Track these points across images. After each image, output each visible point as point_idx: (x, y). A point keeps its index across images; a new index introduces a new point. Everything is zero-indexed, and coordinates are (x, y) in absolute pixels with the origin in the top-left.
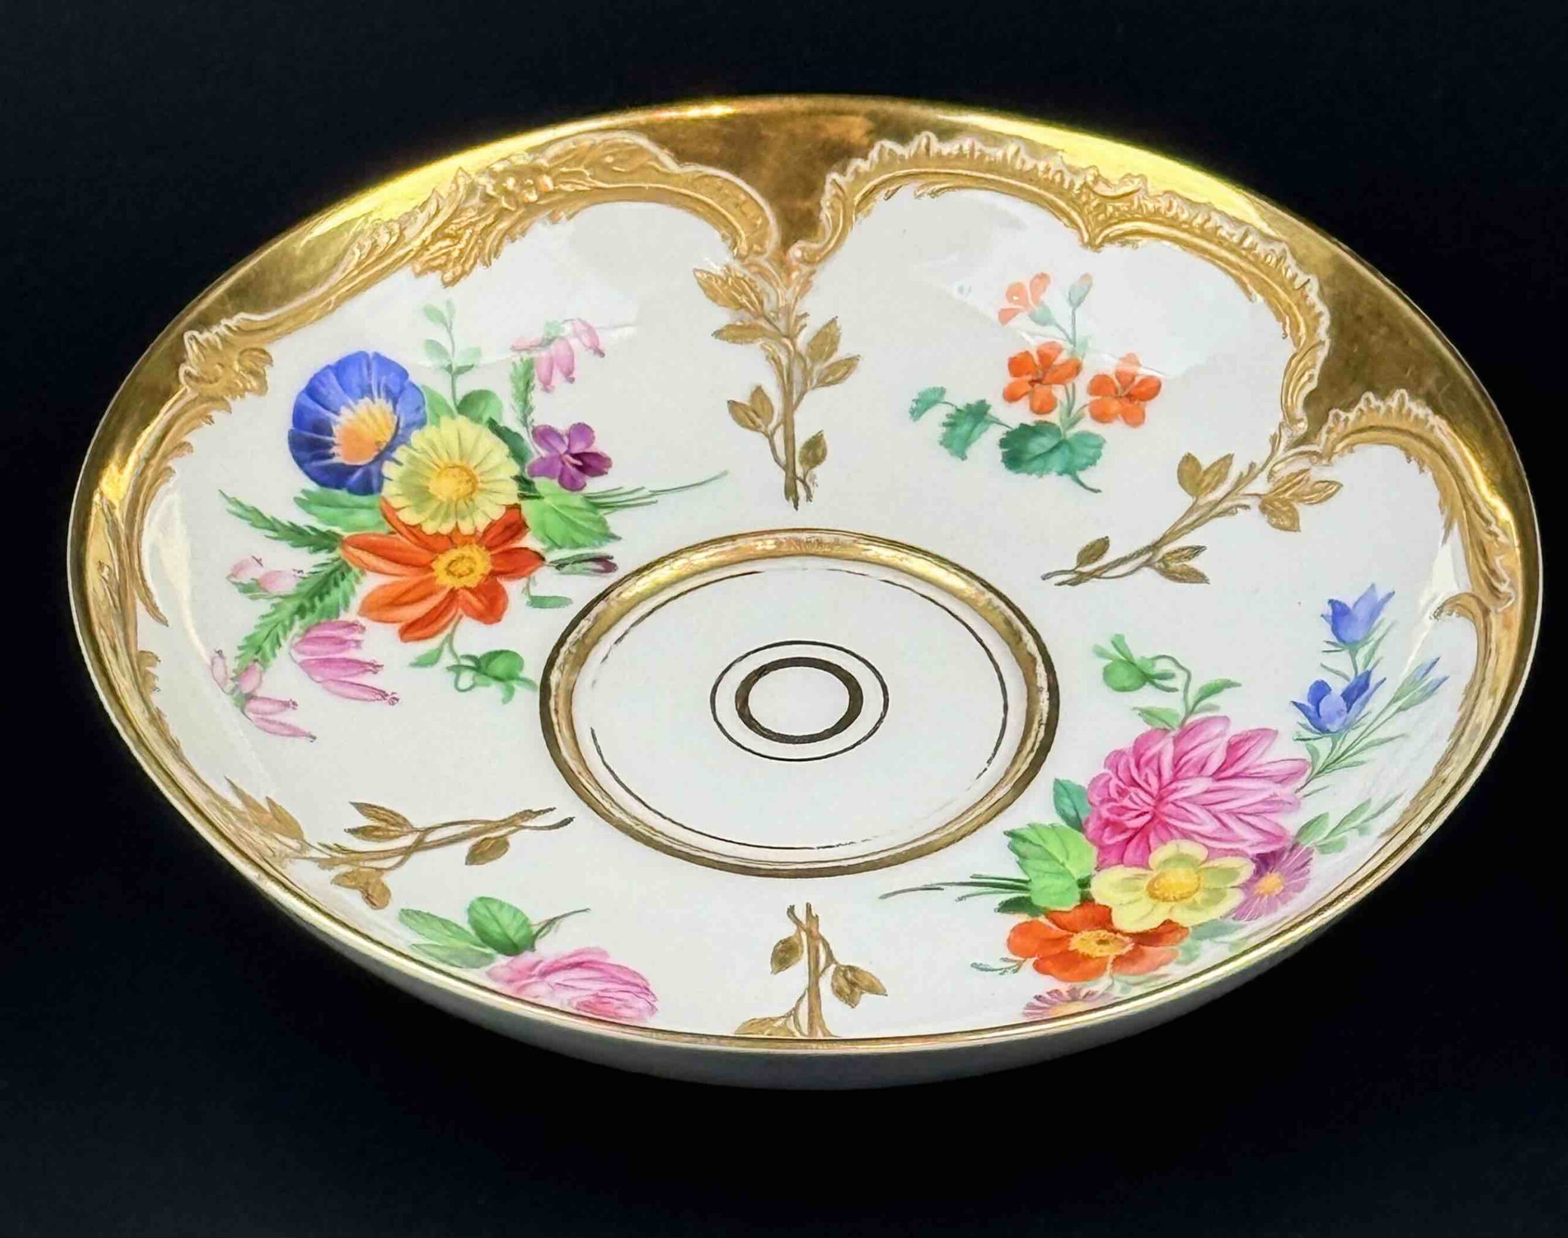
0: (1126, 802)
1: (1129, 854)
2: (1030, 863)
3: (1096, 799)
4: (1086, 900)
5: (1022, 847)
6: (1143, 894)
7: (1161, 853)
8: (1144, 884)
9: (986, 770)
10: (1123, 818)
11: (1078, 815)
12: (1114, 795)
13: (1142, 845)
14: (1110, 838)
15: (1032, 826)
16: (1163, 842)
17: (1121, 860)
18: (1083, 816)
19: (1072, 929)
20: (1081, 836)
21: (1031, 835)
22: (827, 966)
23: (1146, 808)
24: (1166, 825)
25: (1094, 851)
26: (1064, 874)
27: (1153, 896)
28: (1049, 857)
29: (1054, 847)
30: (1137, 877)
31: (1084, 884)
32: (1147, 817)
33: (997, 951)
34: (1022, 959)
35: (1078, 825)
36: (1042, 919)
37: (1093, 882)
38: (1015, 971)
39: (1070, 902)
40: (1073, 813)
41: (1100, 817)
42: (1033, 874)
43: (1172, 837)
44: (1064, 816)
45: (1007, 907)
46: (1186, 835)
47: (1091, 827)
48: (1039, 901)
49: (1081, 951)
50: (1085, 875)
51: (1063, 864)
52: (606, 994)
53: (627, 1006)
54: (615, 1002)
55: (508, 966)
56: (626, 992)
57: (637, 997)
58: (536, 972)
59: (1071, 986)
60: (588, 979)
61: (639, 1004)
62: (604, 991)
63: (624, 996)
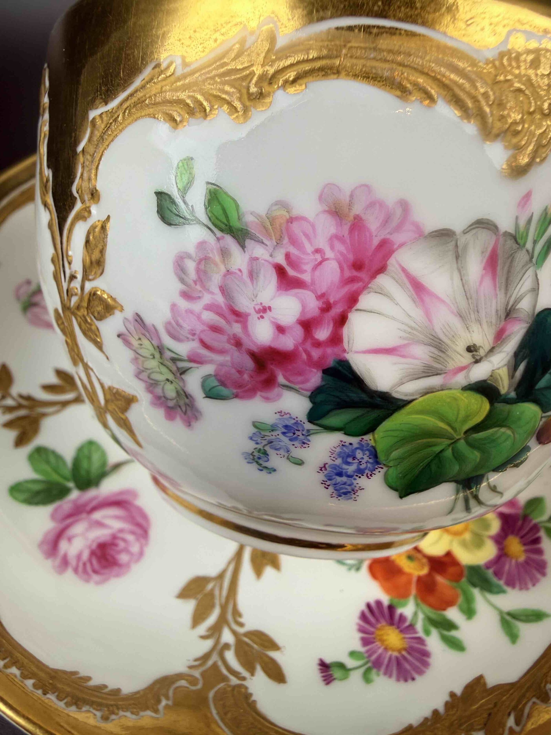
49: (398, 563)
52: (120, 535)
53: (126, 550)
54: (122, 544)
55: (75, 502)
56: (133, 533)
57: (138, 540)
58: (88, 508)
59: (391, 600)
60: (117, 517)
61: (135, 548)
62: (121, 531)
63: (130, 538)
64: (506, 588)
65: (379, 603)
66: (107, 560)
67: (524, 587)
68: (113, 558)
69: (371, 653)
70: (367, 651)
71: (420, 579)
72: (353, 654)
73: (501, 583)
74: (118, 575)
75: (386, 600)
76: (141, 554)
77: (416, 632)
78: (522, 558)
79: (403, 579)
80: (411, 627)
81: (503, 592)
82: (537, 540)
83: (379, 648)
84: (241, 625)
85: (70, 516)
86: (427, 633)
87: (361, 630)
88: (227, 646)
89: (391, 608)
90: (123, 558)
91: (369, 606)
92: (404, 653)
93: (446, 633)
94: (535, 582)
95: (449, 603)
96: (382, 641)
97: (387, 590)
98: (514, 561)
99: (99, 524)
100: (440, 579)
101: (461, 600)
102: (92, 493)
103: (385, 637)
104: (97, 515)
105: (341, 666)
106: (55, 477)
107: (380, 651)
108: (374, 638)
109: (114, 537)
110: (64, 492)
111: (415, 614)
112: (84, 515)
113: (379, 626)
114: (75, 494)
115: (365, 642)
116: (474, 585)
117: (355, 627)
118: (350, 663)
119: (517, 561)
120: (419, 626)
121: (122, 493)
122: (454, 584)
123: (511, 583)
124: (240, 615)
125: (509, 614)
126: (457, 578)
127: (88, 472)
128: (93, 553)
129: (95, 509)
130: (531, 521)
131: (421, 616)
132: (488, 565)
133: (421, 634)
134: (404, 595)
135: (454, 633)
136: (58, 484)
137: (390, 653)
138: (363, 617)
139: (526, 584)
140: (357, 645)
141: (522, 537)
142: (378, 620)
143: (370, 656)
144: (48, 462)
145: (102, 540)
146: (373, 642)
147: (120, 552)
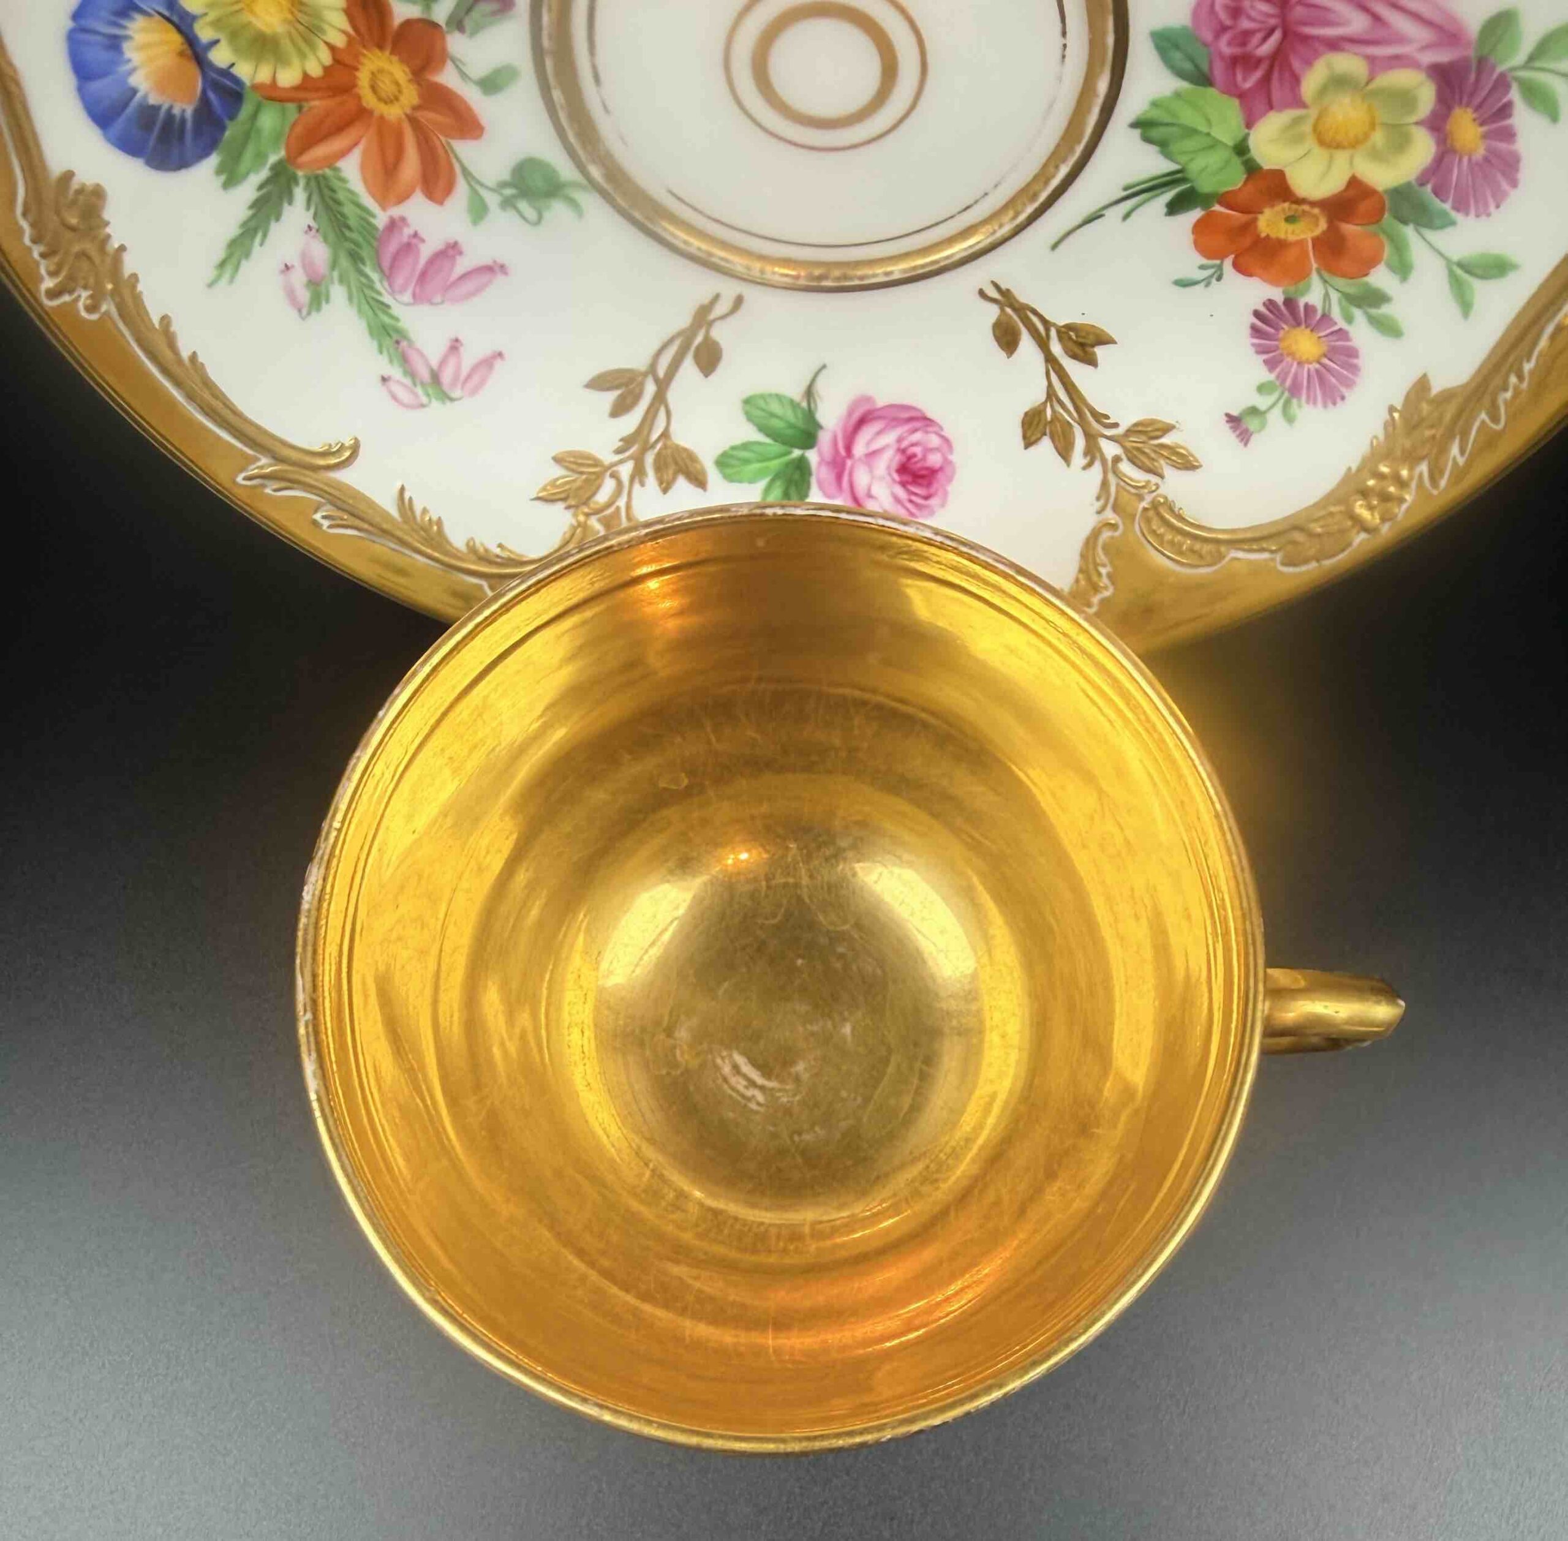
0: (1245, 24)
1: (1276, 93)
2: (1175, 148)
3: (1208, 36)
4: (1252, 169)
5: (1155, 133)
6: (1310, 143)
7: (1312, 81)
8: (1307, 127)
9: (1065, 46)
10: (1250, 47)
11: (1196, 66)
12: (1228, 22)
13: (1287, 75)
14: (1245, 79)
15: (1155, 104)
16: (1308, 63)
17: (1271, 107)
18: (1205, 67)
19: (1251, 210)
20: (1211, 91)
21: (1156, 114)
22: (1047, 330)
23: (1273, 22)
24: (1306, 39)
25: (1235, 103)
26: (1214, 144)
27: (1322, 142)
28: (1191, 132)
29: (1188, 117)
30: (1296, 122)
31: (1241, 149)
32: (1277, 36)
33: (1191, 262)
34: (1218, 262)
35: (1203, 79)
36: (1217, 208)
37: (1252, 143)
38: (1219, 279)
39: (1234, 179)
40: (1188, 66)
41: (1222, 57)
42: (1183, 159)
43: (1317, 55)
44: (1181, 74)
45: (1174, 208)
46: (1334, 45)
47: (1219, 72)
48: (1206, 186)
49: (1273, 235)
50: (1240, 136)
51: (1208, 134)
52: (904, 444)
53: (928, 450)
54: (917, 450)
55: (822, 461)
56: (915, 430)
57: (927, 432)
58: (843, 452)
59: (1284, 292)
60: (879, 433)
61: (934, 441)
62: (900, 440)
63: (917, 437)
64: (1454, 214)
65: (1270, 304)
66: (922, 477)
67: (1483, 212)
68: (927, 469)
69: (1282, 378)
70: (1278, 377)
71: (1316, 241)
72: (1262, 389)
73: (1447, 207)
74: (950, 479)
75: (1277, 294)
76: (946, 440)
77: (1336, 323)
78: (1480, 152)
79: (1291, 255)
80: (1326, 318)
81: (1453, 223)
82: (1505, 110)
83: (1292, 365)
84: (1115, 425)
85: (839, 478)
86: (1349, 319)
87: (1261, 350)
88: (1117, 459)
89: (1290, 303)
90: (934, 460)
91: (1257, 314)
92: (1326, 361)
93: (1373, 311)
94: (1499, 198)
95: (1369, 263)
96: (1292, 354)
97: (1274, 282)
98: (1465, 160)
99: (872, 455)
100: (1349, 229)
101: (1388, 251)
102: (824, 438)
103: (1294, 348)
104: (860, 448)
105: (1253, 411)
106: (775, 464)
107: (1293, 370)
108: (1282, 355)
109: (903, 451)
110: (801, 468)
111: (1327, 296)
112: (849, 463)
113: (1281, 333)
114: (812, 456)
115: (1271, 365)
116: (1405, 222)
117: (1251, 351)
118: (1262, 403)
119: (1470, 160)
120: (1336, 313)
121: (850, 413)
122: (1372, 228)
123: (1461, 206)
124: (1107, 417)
125: (1460, 265)
126: (1376, 216)
127: (791, 426)
128: (903, 484)
129: (849, 449)
130: (1493, 68)
131: (1334, 296)
132: (1423, 180)
133: (1341, 324)
134: (1300, 275)
135: (1385, 310)
136: (787, 465)
137: (1306, 367)
138: (1256, 331)
139: (1486, 205)
140: (1265, 375)
141: (1478, 108)
142: (1277, 329)
143: (1284, 381)
144: (747, 462)
145: (895, 465)
146: (1281, 361)
147: (924, 458)
